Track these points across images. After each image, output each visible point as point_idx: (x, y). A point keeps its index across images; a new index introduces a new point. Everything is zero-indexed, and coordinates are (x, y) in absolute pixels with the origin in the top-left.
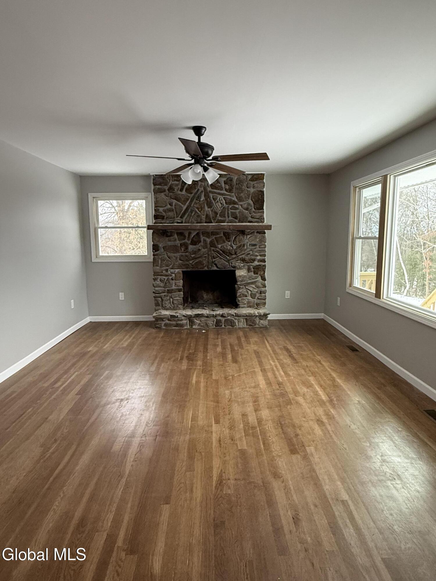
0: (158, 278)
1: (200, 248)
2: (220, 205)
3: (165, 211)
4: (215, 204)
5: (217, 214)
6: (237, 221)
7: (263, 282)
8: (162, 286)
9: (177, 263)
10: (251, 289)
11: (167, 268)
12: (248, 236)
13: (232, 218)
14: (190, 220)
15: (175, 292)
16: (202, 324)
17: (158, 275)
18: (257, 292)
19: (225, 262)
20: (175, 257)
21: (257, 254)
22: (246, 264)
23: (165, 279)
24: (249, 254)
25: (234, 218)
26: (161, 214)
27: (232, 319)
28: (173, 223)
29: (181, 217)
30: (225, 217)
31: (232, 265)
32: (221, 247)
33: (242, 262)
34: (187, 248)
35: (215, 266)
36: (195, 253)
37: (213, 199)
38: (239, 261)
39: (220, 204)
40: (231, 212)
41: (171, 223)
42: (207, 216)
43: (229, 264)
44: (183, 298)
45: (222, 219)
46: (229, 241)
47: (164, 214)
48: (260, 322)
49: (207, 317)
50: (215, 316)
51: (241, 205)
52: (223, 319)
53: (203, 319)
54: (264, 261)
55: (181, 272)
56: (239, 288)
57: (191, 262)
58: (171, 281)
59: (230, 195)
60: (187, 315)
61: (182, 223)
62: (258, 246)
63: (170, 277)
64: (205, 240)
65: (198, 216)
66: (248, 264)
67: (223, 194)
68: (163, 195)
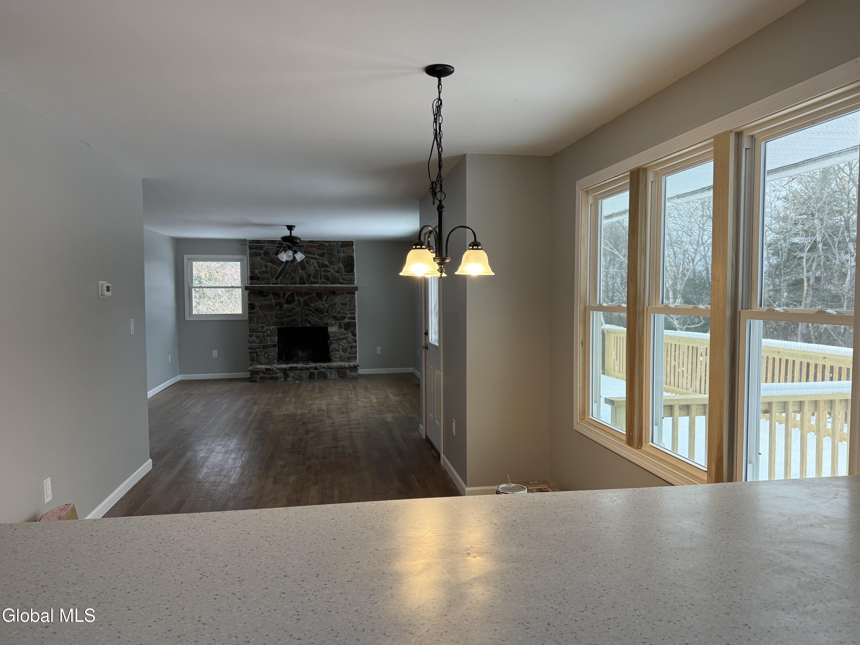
0: (253, 334)
1: (294, 307)
3: (260, 273)
4: (308, 267)
5: (310, 276)
6: (329, 282)
7: (354, 337)
8: (257, 342)
9: (272, 321)
10: (343, 344)
11: (263, 325)
12: (339, 297)
13: (324, 280)
14: (285, 282)
15: (270, 348)
16: (296, 377)
17: (254, 332)
18: (348, 347)
19: (318, 320)
20: (270, 315)
21: (348, 312)
22: (337, 321)
23: (260, 336)
24: (340, 312)
25: (326, 280)
26: (257, 276)
27: (324, 372)
28: (268, 284)
29: (276, 279)
30: (318, 279)
31: (325, 322)
32: (314, 306)
33: (334, 320)
34: (281, 307)
35: (308, 323)
36: (289, 311)
37: (306, 262)
38: (331, 319)
39: (312, 267)
40: (323, 274)
41: (266, 284)
42: (301, 278)
43: (321, 320)
44: (278, 353)
45: (315, 280)
46: (322, 301)
47: (260, 275)
48: (350, 373)
49: (301, 370)
50: (308, 369)
51: (333, 268)
52: (316, 372)
53: (297, 372)
54: (354, 318)
55: (276, 329)
56: (332, 343)
57: (285, 320)
58: (266, 338)
59: (322, 260)
60: (282, 368)
61: (277, 284)
62: (348, 305)
63: (266, 334)
64: (299, 300)
65: (293, 278)
66: (339, 321)
67: (315, 259)
68: (258, 258)
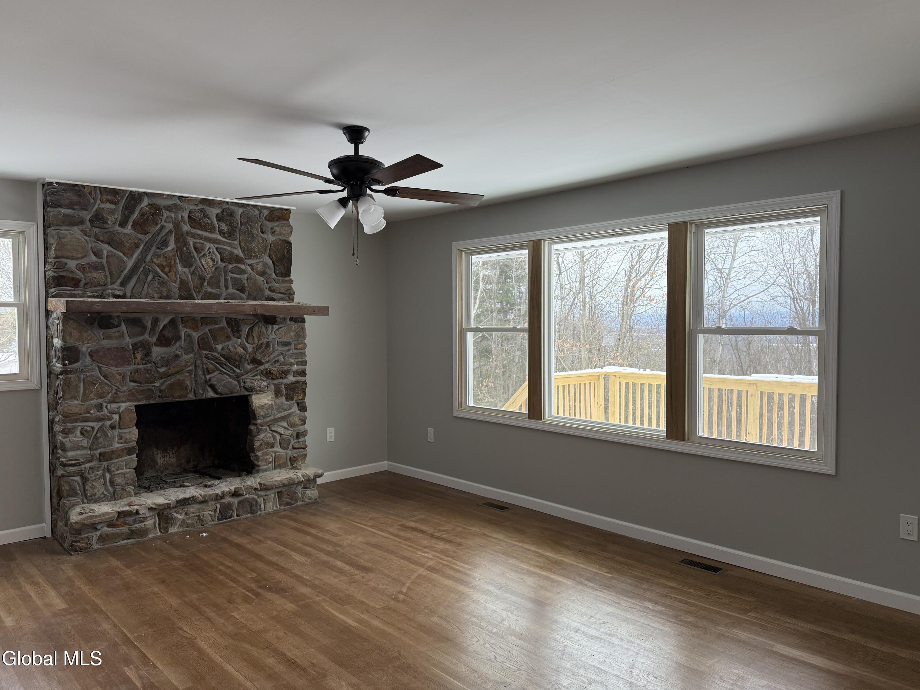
0: (76, 427)
1: (179, 353)
2: (211, 263)
3: (81, 268)
4: (198, 259)
6: (244, 296)
7: (303, 414)
8: (85, 445)
9: (125, 388)
10: (281, 431)
11: (100, 401)
12: (276, 327)
13: (234, 291)
14: (144, 292)
15: (120, 456)
16: (189, 521)
17: (76, 421)
18: (291, 435)
19: (230, 380)
21: (292, 361)
22: (271, 381)
23: (93, 428)
24: (278, 361)
25: (237, 290)
26: (70, 275)
27: (253, 498)
28: (102, 297)
29: (122, 284)
30: (219, 287)
31: (245, 385)
32: (222, 349)
33: (265, 379)
34: (148, 354)
35: (209, 389)
36: (166, 363)
37: (195, 248)
38: (259, 377)
39: (209, 260)
40: (231, 278)
41: (97, 297)
42: (183, 284)
43: (239, 382)
44: (136, 468)
45: (214, 291)
46: (239, 337)
47: (80, 274)
48: (304, 493)
49: (202, 502)
50: (218, 497)
51: (250, 265)
52: (235, 501)
53: (193, 509)
54: (303, 373)
55: (134, 409)
56: (259, 431)
57: (157, 384)
58: (110, 432)
59: (230, 245)
60: (159, 505)
61: (124, 297)
62: (292, 346)
63: (108, 423)
64: (188, 336)
65: (163, 283)
66: (276, 382)
67: (215, 241)
68: (76, 231)
